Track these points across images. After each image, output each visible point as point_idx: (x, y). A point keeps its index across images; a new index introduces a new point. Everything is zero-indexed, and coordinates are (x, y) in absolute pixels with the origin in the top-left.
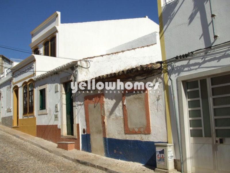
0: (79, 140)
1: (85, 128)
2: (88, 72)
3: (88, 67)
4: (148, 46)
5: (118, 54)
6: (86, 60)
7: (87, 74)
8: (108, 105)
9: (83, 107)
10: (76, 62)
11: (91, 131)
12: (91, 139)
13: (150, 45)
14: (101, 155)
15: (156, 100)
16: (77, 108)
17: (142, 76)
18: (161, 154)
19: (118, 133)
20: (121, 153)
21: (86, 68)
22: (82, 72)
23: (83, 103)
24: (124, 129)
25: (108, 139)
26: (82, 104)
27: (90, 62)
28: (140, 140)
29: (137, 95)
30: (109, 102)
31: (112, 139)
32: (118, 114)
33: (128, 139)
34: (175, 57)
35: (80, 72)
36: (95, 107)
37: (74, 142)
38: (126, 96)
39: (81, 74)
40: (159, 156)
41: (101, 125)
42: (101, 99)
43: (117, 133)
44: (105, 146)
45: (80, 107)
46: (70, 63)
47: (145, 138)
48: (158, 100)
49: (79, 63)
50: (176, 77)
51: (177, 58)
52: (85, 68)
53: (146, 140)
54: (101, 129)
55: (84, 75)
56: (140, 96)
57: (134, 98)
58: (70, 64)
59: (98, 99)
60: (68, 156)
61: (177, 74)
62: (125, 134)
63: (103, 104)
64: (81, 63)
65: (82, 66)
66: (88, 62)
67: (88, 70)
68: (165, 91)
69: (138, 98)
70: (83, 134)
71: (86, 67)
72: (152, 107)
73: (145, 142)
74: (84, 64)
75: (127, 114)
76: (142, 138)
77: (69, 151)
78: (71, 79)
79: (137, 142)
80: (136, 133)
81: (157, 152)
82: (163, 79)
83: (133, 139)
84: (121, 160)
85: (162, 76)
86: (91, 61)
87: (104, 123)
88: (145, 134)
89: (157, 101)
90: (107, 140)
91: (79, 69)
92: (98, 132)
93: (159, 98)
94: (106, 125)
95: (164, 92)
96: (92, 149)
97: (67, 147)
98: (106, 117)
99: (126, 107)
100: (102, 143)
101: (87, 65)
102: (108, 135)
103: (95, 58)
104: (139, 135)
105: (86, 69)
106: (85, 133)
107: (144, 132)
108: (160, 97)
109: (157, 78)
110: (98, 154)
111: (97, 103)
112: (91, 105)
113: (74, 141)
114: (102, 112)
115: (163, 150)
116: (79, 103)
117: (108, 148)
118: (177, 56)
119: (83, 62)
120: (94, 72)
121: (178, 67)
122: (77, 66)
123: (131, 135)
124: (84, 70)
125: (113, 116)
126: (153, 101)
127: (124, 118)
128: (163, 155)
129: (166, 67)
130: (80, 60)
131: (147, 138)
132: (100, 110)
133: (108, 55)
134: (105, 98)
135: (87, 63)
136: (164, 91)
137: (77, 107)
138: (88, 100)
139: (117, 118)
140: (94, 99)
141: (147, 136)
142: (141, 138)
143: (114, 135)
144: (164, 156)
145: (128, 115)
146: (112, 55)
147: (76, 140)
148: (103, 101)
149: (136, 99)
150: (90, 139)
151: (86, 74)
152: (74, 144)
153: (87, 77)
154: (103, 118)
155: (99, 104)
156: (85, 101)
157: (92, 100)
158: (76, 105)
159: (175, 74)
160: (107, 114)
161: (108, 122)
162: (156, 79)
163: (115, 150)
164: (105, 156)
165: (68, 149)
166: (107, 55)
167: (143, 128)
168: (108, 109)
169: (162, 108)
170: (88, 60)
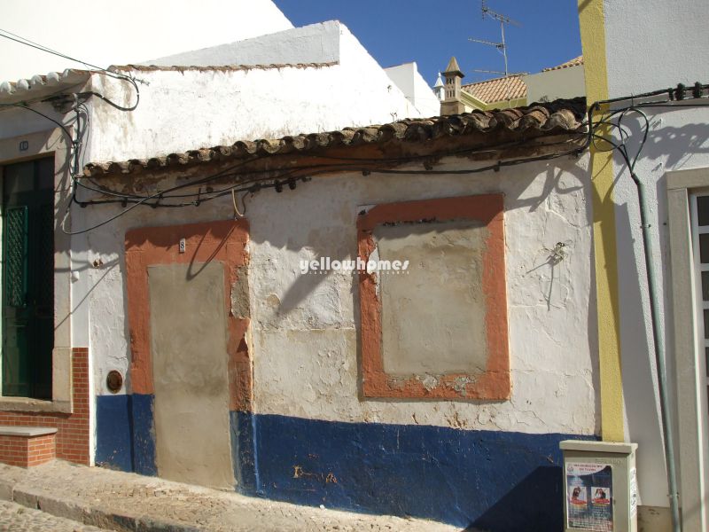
0: (86, 422)
1: (123, 368)
2: (129, 126)
3: (131, 107)
4: (316, 66)
5: (232, 73)
6: (124, 73)
7: (125, 134)
8: (271, 273)
9: (115, 273)
10: (87, 75)
11: (158, 379)
12: (156, 416)
13: (322, 65)
14: (217, 487)
15: (543, 259)
16: (75, 280)
17: (477, 158)
18: (594, 489)
19: (320, 396)
20: (332, 478)
21: (124, 109)
22: (107, 121)
23: (114, 256)
24: (360, 376)
25: (259, 416)
26: (112, 264)
27: (138, 83)
28: (445, 424)
29: (439, 236)
30: (275, 261)
31: (285, 418)
32: (325, 314)
33: (375, 419)
34: (670, 91)
35: (101, 121)
36: (190, 277)
37: (54, 430)
38: (379, 238)
39: (103, 131)
40: (583, 496)
41: (223, 357)
42: (232, 243)
43: (312, 396)
44: (242, 449)
45: (95, 274)
46: (57, 77)
47: (475, 418)
48: (553, 261)
49: (96, 81)
50: (661, 173)
51: (679, 92)
52: (119, 108)
53: (479, 428)
54: (224, 372)
55: (116, 139)
56: (461, 242)
57: (426, 246)
58: (54, 79)
59: (211, 243)
60: (47, 495)
61: (663, 159)
62: (362, 397)
63: (243, 268)
64: (103, 83)
65: (107, 97)
66: (131, 85)
67: (130, 118)
68: (597, 226)
69: (446, 249)
70: (107, 393)
71: (122, 106)
72: (523, 289)
73: (475, 433)
74: (116, 90)
75: (380, 313)
76: (456, 416)
77: (31, 469)
78: (43, 150)
79: (429, 432)
80: (425, 395)
81: (571, 477)
82: (585, 177)
83: (406, 421)
84: (328, 506)
85: (584, 161)
86: (142, 82)
87: (243, 347)
88: (478, 401)
89: (547, 266)
90: (254, 425)
91: (97, 106)
92: (204, 387)
93: (562, 252)
94: (251, 359)
95: (588, 229)
96: (158, 462)
97: (26, 454)
98: (253, 325)
99: (374, 283)
100: (223, 435)
101: (128, 99)
102: (260, 403)
103: (158, 72)
104: (443, 405)
105: (122, 112)
106: (123, 392)
107: (472, 392)
108: (564, 249)
109: (557, 170)
110: (197, 483)
111: (209, 261)
112: (168, 268)
113: (53, 426)
114: (233, 301)
115: (608, 469)
116: (92, 257)
117: (256, 457)
118: (680, 87)
119: (113, 82)
120: (151, 130)
121: (670, 129)
122: (88, 96)
123: (396, 404)
124: (114, 116)
125: (291, 322)
126: (530, 266)
127: (360, 333)
128: (607, 491)
129: (602, 129)
130: (102, 72)
131: (484, 418)
132: (219, 291)
133: (202, 69)
134: (252, 239)
135: (127, 88)
136: (590, 224)
137: (77, 274)
138: (147, 246)
139: (316, 327)
140: (184, 241)
141: (487, 408)
142: (452, 419)
143: (293, 403)
144: (608, 497)
145: (386, 321)
146: (212, 72)
147: (63, 422)
148: (245, 255)
149: (433, 251)
150: (149, 415)
151: (121, 134)
152: (53, 438)
153: (123, 144)
154: (237, 325)
155: (216, 265)
156: (128, 247)
157: (174, 248)
158: (72, 266)
159: (653, 157)
160: (259, 310)
161: (262, 343)
162: (550, 175)
163: (297, 468)
164: (236, 491)
165: (29, 462)
166: (199, 72)
167: (466, 375)
168: (266, 290)
169: (572, 295)
170: (133, 74)
